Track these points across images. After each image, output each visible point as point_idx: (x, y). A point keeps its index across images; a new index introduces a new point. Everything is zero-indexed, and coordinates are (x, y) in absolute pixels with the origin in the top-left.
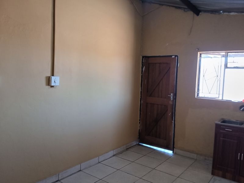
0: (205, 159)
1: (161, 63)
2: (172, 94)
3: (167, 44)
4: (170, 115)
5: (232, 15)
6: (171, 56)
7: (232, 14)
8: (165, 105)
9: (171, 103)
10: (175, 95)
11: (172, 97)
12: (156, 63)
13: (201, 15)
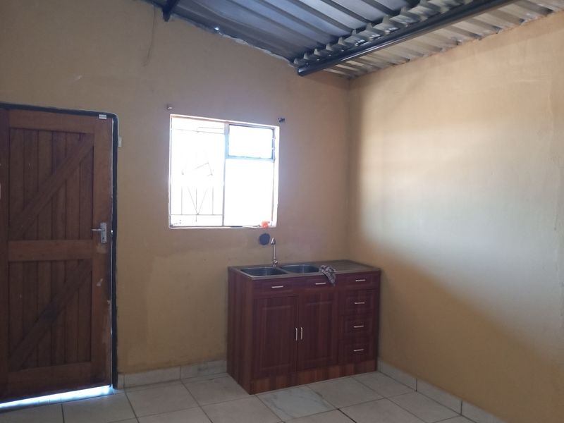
0: (200, 370)
1: (57, 132)
2: (104, 226)
3: (79, 77)
4: (99, 285)
5: (240, 45)
6: (97, 114)
7: (239, 41)
8: (79, 261)
9: (101, 250)
10: (114, 225)
11: (104, 235)
12: (38, 131)
13: (173, 20)
